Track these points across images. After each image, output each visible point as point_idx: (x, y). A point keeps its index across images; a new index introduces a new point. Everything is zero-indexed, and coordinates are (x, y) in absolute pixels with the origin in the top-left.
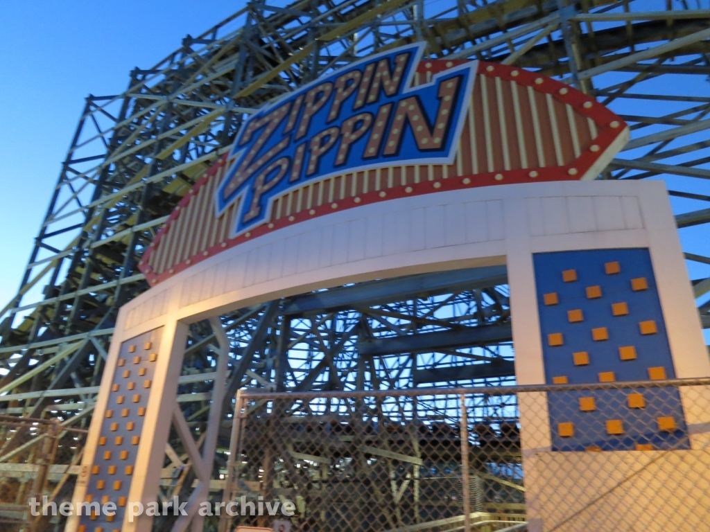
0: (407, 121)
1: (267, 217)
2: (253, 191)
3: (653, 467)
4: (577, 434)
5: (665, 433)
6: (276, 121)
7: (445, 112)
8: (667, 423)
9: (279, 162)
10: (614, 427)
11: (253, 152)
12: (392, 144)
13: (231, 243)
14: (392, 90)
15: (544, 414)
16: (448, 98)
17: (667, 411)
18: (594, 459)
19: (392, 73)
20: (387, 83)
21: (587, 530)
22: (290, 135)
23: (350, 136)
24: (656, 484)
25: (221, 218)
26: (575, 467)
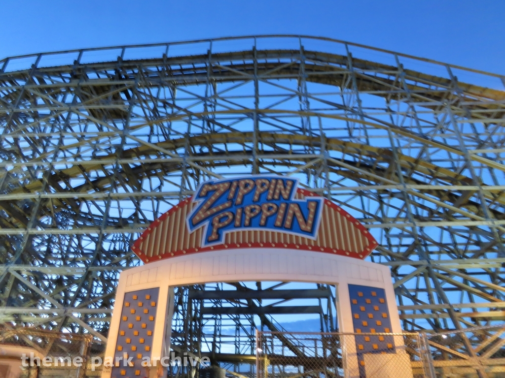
0: (294, 215)
1: (223, 242)
2: (212, 225)
3: (394, 359)
4: (364, 349)
5: (389, 349)
6: (222, 190)
7: (311, 216)
8: (390, 346)
9: (227, 214)
10: (375, 346)
11: (209, 203)
12: (288, 223)
13: (201, 250)
14: (286, 196)
15: (354, 343)
16: (312, 210)
17: (389, 343)
18: (376, 356)
19: (285, 188)
20: (283, 192)
21: (372, 377)
22: (232, 200)
23: (266, 213)
24: (394, 364)
25: (192, 235)
26: (374, 359)
